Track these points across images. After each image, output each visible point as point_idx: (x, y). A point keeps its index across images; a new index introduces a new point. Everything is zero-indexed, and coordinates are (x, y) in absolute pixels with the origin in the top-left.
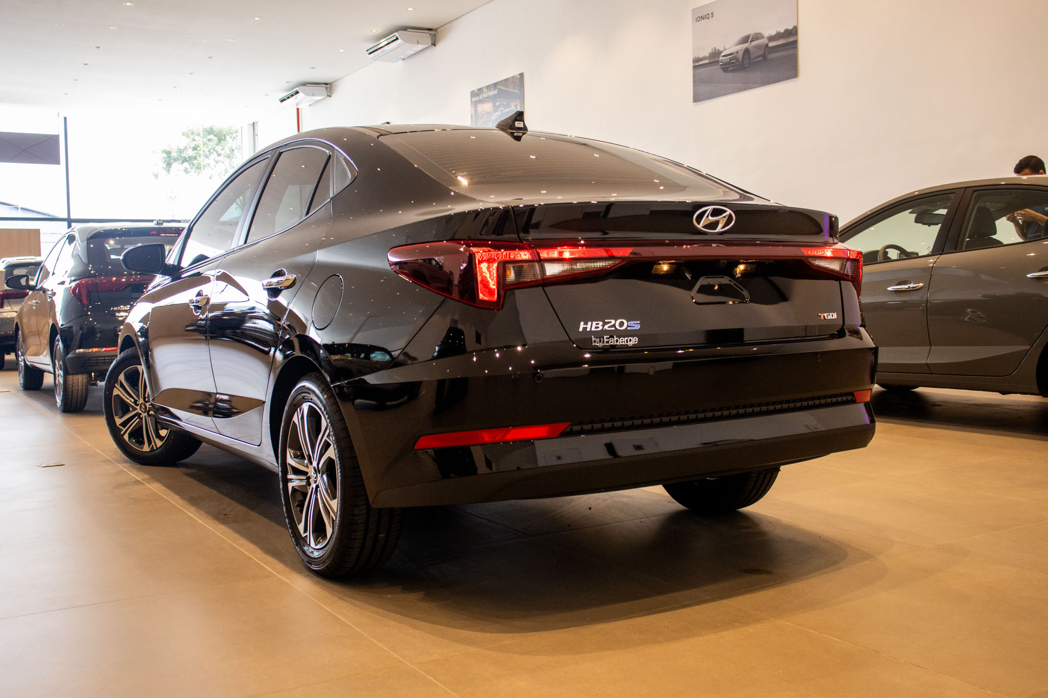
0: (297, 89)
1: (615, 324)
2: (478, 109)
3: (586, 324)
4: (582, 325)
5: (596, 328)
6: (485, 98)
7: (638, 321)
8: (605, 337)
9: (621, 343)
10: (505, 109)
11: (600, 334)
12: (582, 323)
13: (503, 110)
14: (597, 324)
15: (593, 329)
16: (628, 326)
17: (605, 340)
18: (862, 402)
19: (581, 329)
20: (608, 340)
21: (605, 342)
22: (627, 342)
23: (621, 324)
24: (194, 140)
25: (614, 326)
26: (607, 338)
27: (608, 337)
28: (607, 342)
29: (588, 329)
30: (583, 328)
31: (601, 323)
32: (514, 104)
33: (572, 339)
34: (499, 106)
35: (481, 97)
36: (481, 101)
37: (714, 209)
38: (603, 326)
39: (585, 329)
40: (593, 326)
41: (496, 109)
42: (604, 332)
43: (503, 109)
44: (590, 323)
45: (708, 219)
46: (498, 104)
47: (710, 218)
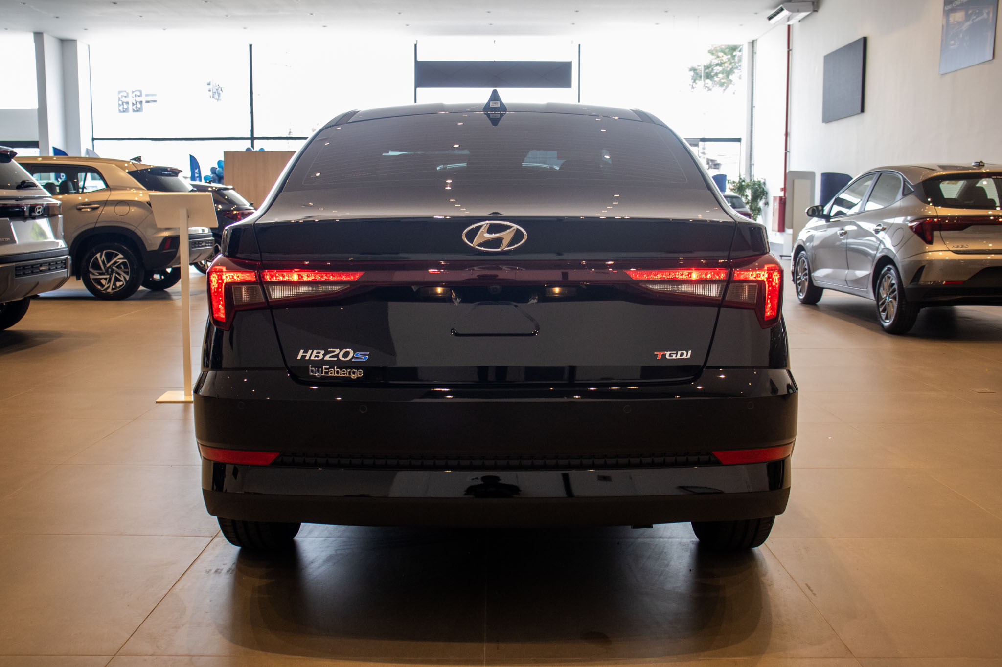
0: (781, 6)
1: (339, 353)
2: (951, 19)
3: (306, 352)
4: (301, 353)
5: (316, 356)
6: (957, 6)
7: (368, 352)
8: (324, 367)
9: (342, 375)
10: (977, 17)
11: (319, 364)
12: (302, 351)
13: (975, 19)
14: (317, 353)
15: (312, 358)
16: (353, 357)
17: (324, 371)
18: (764, 462)
19: (299, 357)
20: (327, 371)
21: (324, 373)
22: (350, 374)
23: (346, 355)
24: (718, 57)
25: (337, 356)
26: (326, 369)
27: (328, 367)
28: (326, 373)
29: (307, 358)
30: (302, 355)
31: (323, 352)
32: (987, 11)
33: (289, 366)
34: (971, 14)
35: (954, 5)
36: (953, 10)
37: (491, 225)
38: (324, 355)
39: (303, 357)
40: (313, 355)
41: (968, 17)
42: (323, 362)
43: (975, 17)
44: (310, 352)
45: (484, 235)
46: (970, 12)
47: (487, 235)
